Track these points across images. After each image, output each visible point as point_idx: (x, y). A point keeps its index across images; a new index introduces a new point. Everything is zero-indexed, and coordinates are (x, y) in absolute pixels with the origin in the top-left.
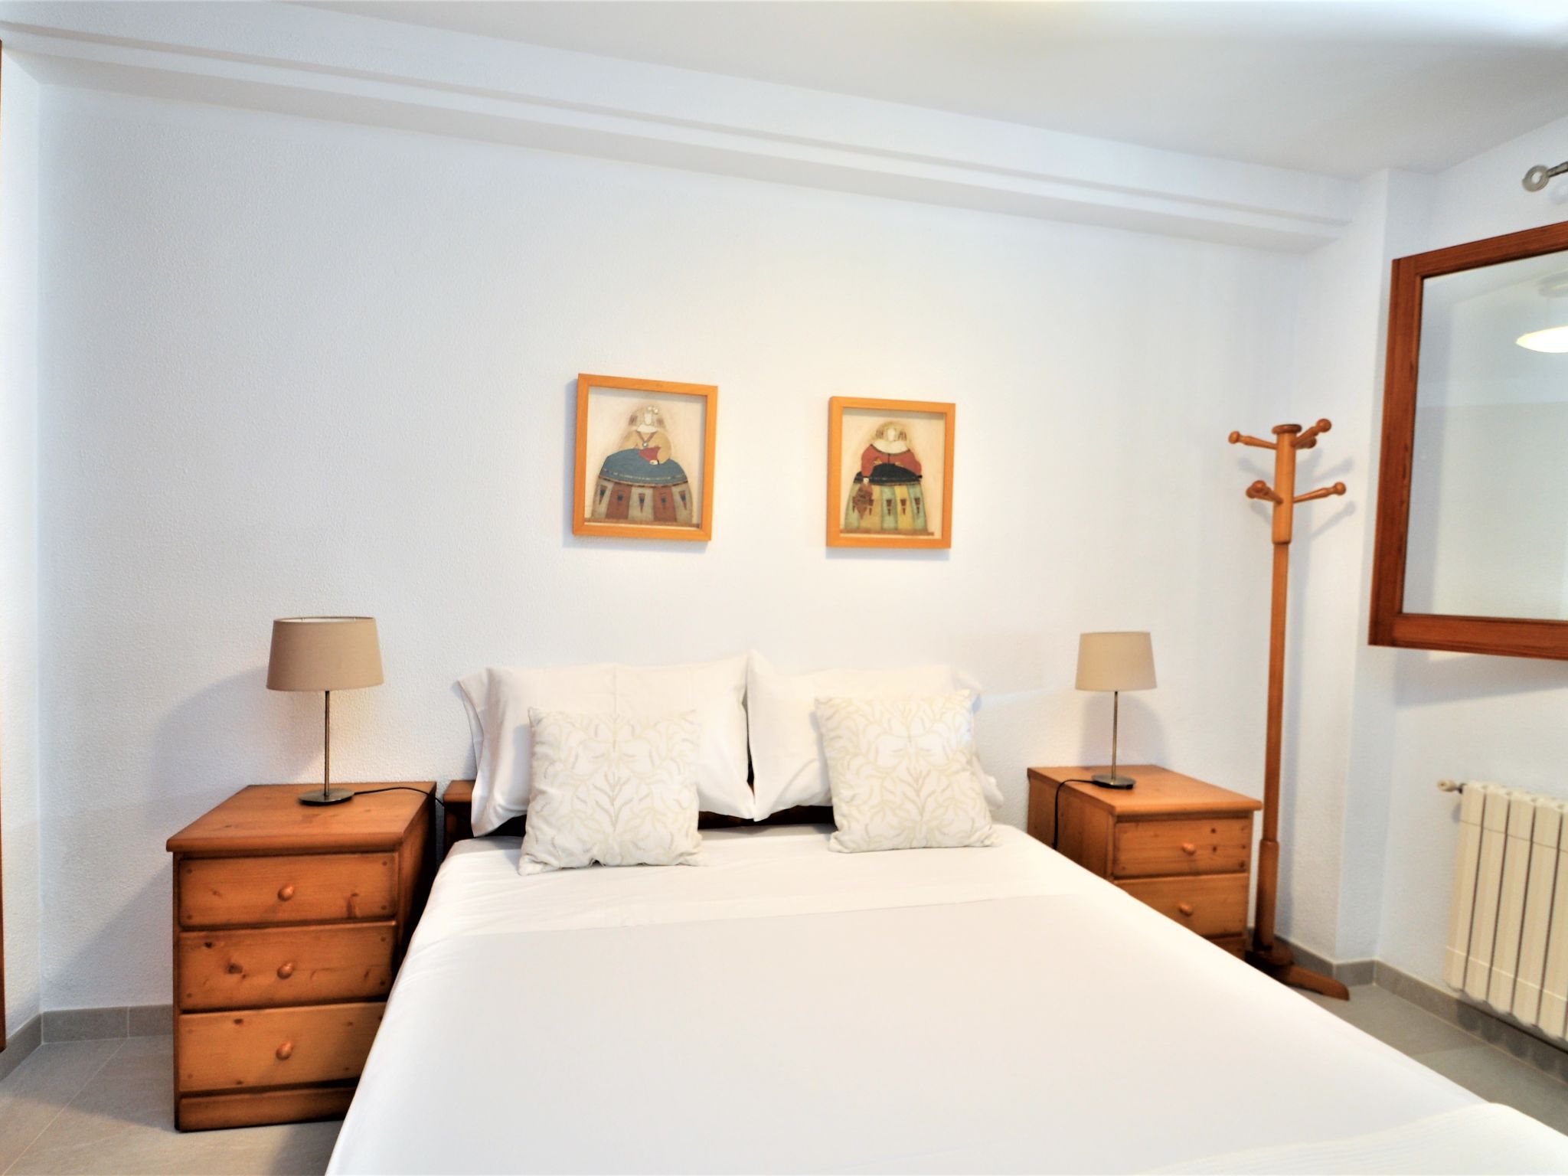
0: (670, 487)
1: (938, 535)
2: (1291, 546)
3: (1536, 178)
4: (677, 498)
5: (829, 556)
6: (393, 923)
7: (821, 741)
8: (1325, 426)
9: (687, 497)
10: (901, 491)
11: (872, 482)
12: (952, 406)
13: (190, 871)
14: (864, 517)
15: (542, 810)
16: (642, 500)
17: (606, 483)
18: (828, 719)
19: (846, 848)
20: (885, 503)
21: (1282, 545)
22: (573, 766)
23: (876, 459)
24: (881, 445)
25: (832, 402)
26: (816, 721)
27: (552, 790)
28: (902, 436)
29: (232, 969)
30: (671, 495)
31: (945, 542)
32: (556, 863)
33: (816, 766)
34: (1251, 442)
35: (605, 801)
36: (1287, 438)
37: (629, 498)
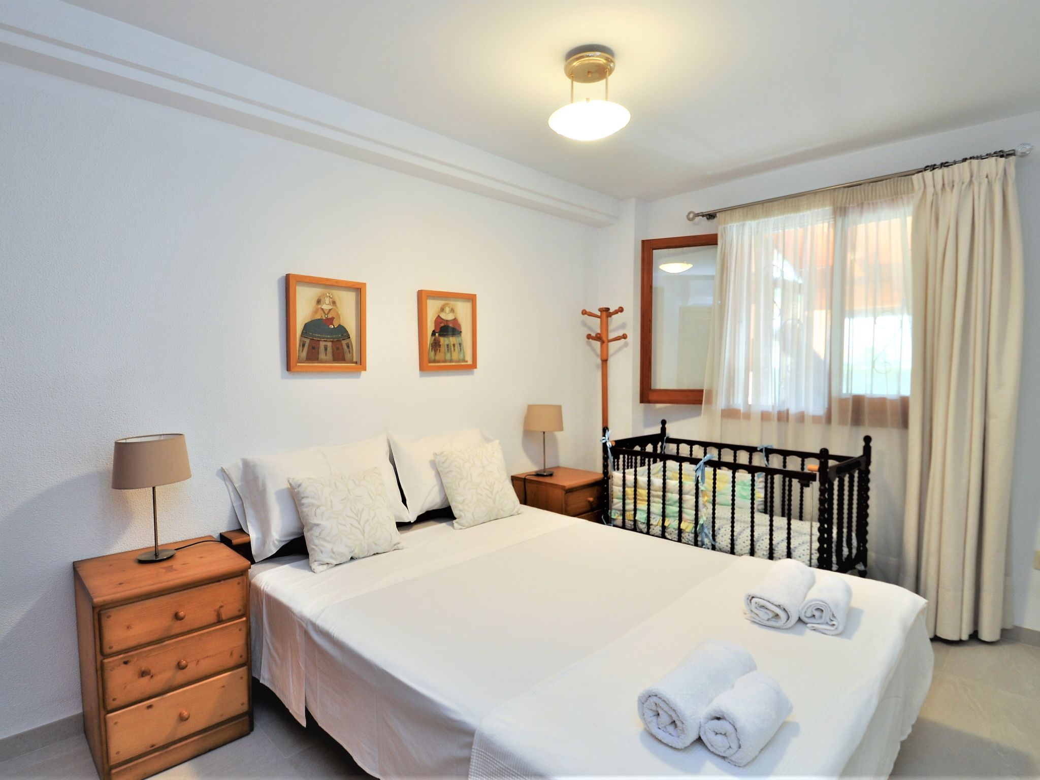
0: (341, 341)
1: (470, 362)
2: (608, 362)
3: (691, 216)
4: (345, 347)
5: (421, 376)
6: (244, 619)
7: (438, 474)
8: (621, 310)
9: (350, 347)
10: (452, 340)
11: (440, 335)
12: (475, 295)
13: (109, 617)
14: (437, 354)
15: (320, 534)
16: (326, 349)
17: (305, 340)
18: (443, 463)
19: (464, 526)
20: (446, 346)
21: (605, 361)
22: (332, 506)
23: (441, 323)
24: (443, 316)
25: (420, 293)
26: (433, 464)
27: (323, 523)
28: (452, 311)
29: (143, 674)
30: (342, 345)
31: (474, 366)
32: (335, 562)
33: (437, 488)
34: (591, 315)
35: (357, 525)
36: (604, 313)
37: (319, 348)
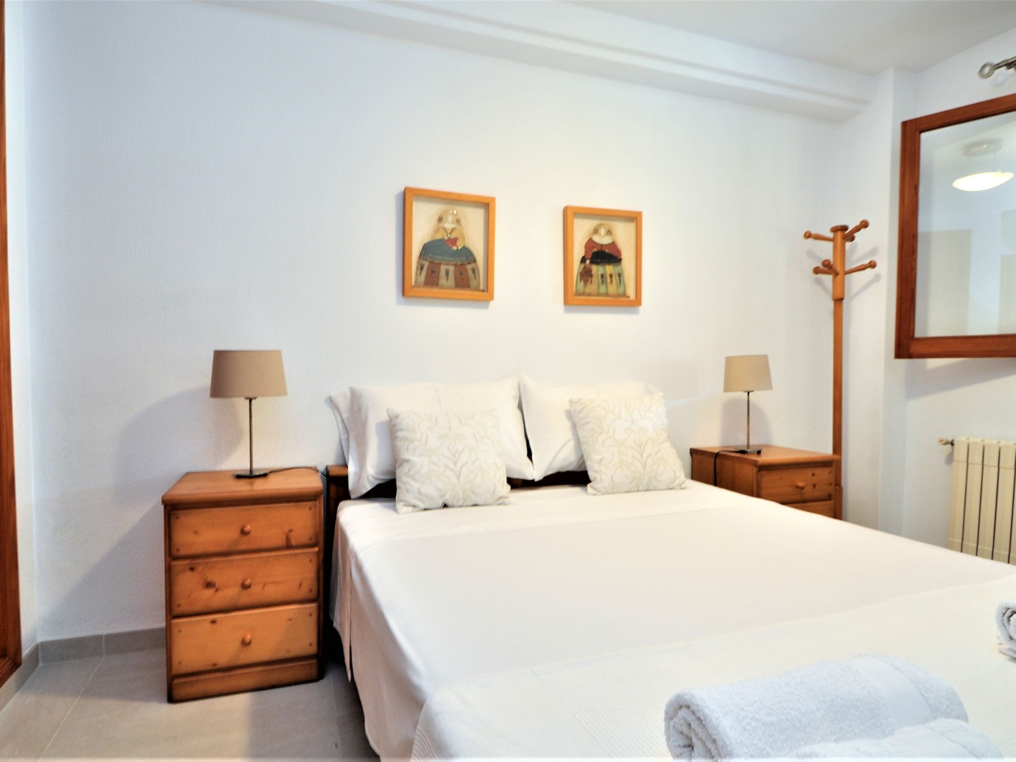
0: (465, 265)
1: (632, 297)
2: (845, 301)
3: (987, 70)
4: (470, 272)
5: (566, 311)
6: (317, 549)
7: (574, 426)
8: (864, 225)
9: (476, 271)
10: (609, 269)
11: (591, 262)
12: (640, 214)
13: (177, 518)
14: (588, 286)
15: (409, 471)
16: (447, 273)
17: (424, 262)
18: (579, 412)
19: (599, 492)
20: (600, 277)
21: (839, 301)
22: (426, 443)
23: (594, 248)
24: (597, 239)
25: (566, 210)
26: (569, 415)
27: (414, 459)
28: (609, 232)
29: (209, 585)
30: (466, 270)
31: (637, 302)
32: (422, 506)
33: (572, 444)
34: (818, 237)
35: (452, 466)
36: (839, 234)
37: (439, 273)
